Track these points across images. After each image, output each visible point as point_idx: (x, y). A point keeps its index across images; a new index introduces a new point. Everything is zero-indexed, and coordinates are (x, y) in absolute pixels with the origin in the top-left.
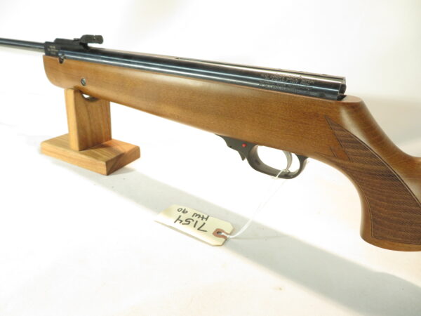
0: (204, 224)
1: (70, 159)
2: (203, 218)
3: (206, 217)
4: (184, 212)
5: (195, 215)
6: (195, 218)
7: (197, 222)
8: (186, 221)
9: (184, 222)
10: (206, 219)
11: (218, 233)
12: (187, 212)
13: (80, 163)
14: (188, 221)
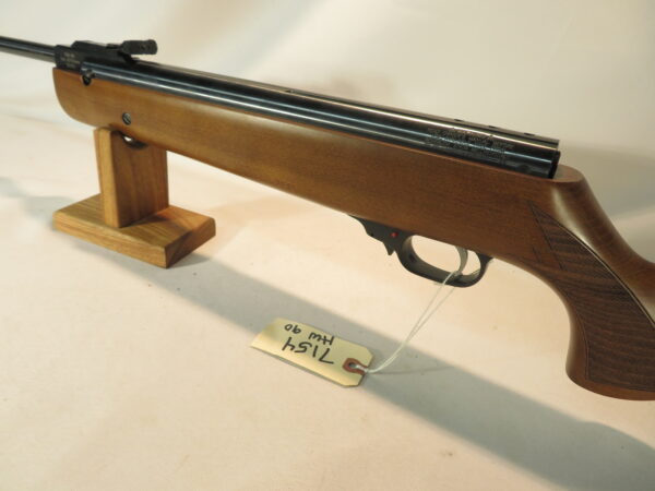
0: (328, 350)
1: (105, 241)
2: (325, 340)
3: (329, 338)
4: (296, 331)
5: (313, 335)
6: (314, 342)
7: (317, 347)
8: (300, 345)
9: (297, 348)
10: (331, 342)
11: (350, 365)
12: (300, 331)
13: (122, 247)
14: (303, 347)
